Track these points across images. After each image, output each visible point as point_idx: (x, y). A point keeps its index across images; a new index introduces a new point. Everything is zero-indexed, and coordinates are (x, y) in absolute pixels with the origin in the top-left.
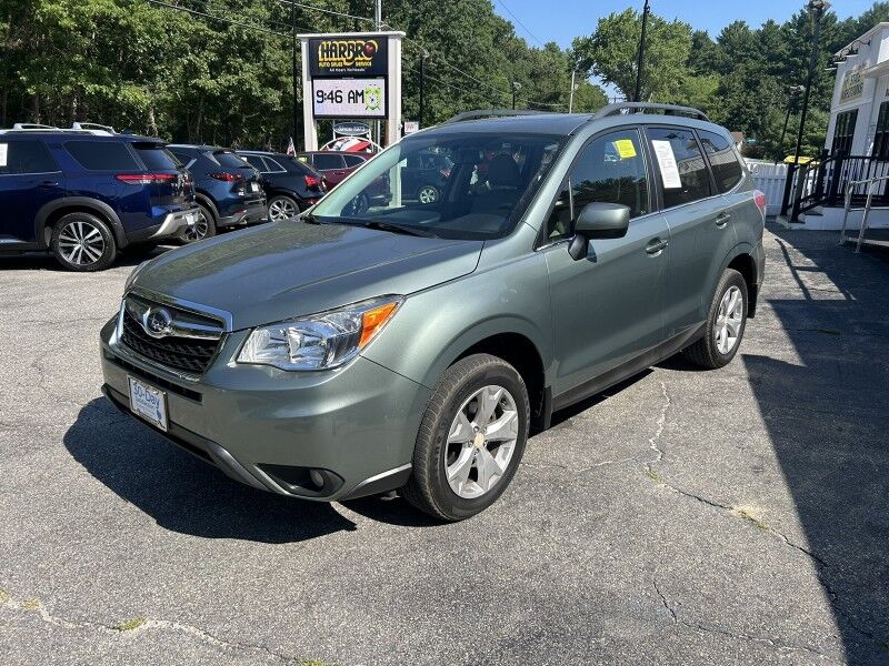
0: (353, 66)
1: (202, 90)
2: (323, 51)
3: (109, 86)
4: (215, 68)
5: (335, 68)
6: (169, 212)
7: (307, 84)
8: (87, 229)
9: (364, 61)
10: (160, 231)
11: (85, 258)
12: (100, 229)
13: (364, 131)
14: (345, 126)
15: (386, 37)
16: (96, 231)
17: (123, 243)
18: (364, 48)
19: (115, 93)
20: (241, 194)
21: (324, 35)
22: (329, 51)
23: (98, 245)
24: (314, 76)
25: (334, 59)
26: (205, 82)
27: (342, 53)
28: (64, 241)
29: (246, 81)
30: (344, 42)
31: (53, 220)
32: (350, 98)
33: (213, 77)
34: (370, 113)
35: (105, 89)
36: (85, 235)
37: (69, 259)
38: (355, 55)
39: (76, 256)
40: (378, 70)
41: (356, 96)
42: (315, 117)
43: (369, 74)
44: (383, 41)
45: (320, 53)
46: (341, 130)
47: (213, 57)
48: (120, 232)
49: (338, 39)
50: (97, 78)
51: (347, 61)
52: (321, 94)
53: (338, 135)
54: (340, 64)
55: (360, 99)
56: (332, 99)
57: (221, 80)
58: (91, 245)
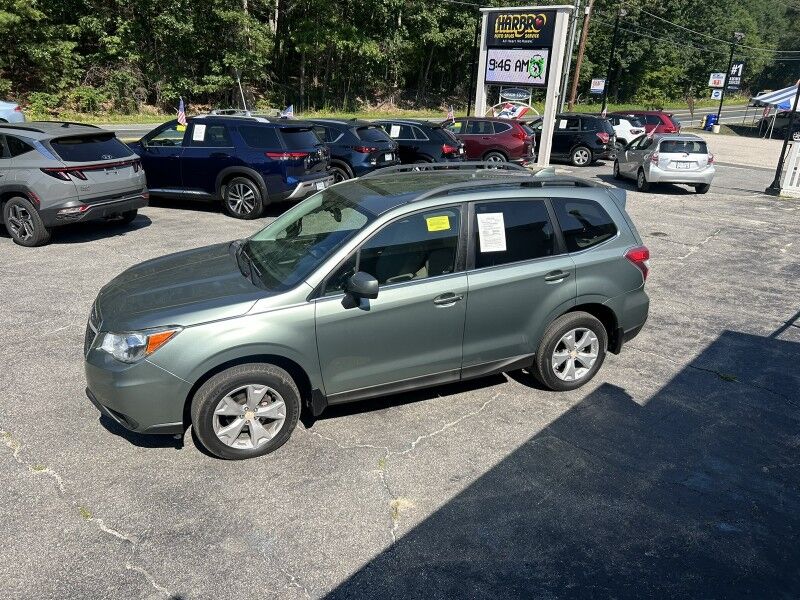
0: (523, 38)
1: (431, 43)
2: (499, 24)
3: (355, 42)
4: (445, 23)
5: (508, 39)
6: (300, 181)
7: (483, 54)
8: (246, 190)
9: (533, 33)
10: (292, 196)
11: (243, 209)
12: (253, 190)
13: (525, 97)
14: (509, 92)
15: (555, 12)
16: (251, 191)
17: (267, 202)
18: (534, 21)
19: (358, 48)
20: (374, 163)
21: (501, 9)
22: (504, 24)
23: (251, 202)
24: (489, 46)
25: (508, 31)
26: (435, 35)
27: (515, 26)
28: (232, 197)
29: (468, 34)
30: (519, 16)
31: (227, 181)
32: (516, 67)
33: (442, 31)
34: (532, 81)
35: (351, 44)
36: (244, 193)
37: (233, 208)
38: (526, 28)
39: (238, 208)
40: (545, 42)
41: (521, 65)
42: (486, 82)
43: (536, 45)
44: (552, 14)
45: (496, 25)
46: (506, 95)
47: (444, 13)
48: (265, 194)
49: (513, 12)
50: (347, 35)
51: (518, 33)
52: (493, 62)
53: (503, 100)
54: (512, 36)
55: (525, 68)
56: (502, 67)
57: (448, 34)
58: (247, 201)
